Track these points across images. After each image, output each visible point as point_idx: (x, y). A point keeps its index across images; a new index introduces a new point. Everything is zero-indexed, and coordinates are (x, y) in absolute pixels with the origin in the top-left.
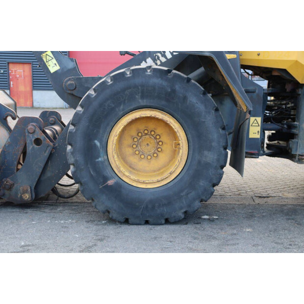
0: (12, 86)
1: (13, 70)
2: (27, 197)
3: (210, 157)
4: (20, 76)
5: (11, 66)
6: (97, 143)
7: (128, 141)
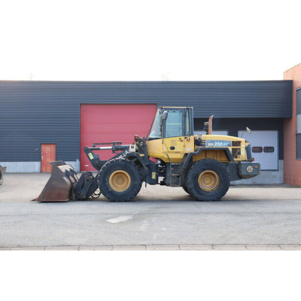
0: (42, 159)
1: (44, 148)
2: (84, 197)
3: (137, 183)
4: (48, 152)
5: (42, 146)
6: (106, 179)
7: (114, 179)
